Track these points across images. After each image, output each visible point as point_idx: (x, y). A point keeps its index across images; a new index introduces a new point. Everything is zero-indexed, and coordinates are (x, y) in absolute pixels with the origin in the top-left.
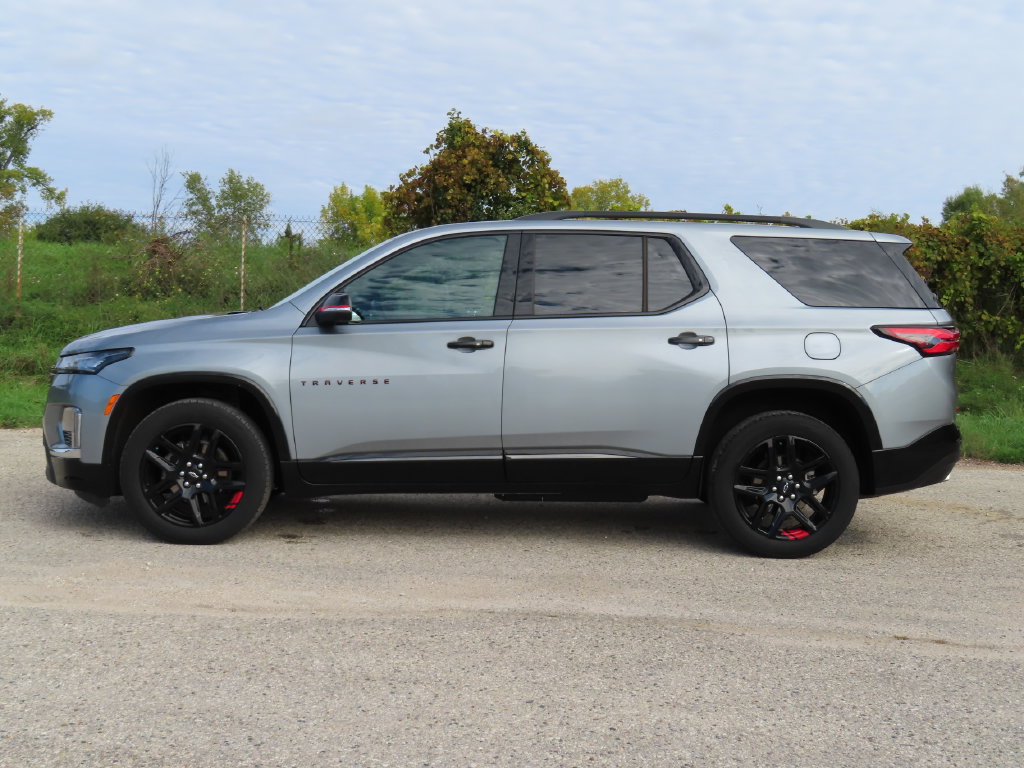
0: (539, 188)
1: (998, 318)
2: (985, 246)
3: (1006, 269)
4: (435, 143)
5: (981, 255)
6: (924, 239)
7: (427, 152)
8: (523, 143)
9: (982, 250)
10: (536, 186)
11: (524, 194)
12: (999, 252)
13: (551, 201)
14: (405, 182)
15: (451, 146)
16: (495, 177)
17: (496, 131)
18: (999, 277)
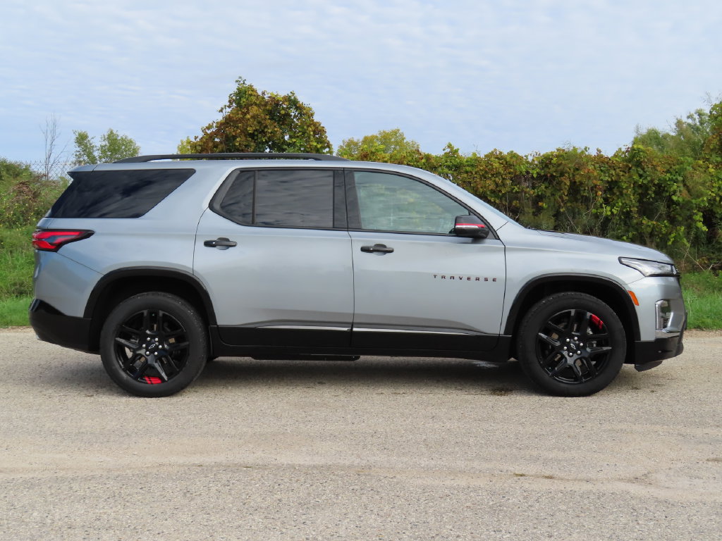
0: (306, 135)
1: (655, 223)
2: (643, 169)
3: (659, 186)
4: (228, 104)
5: (641, 176)
6: (597, 165)
7: (221, 111)
8: (293, 102)
9: (641, 172)
10: (304, 133)
11: (294, 140)
12: (654, 173)
13: (315, 144)
14: (206, 134)
15: (239, 105)
16: (273, 128)
17: (272, 94)
18: (654, 192)
